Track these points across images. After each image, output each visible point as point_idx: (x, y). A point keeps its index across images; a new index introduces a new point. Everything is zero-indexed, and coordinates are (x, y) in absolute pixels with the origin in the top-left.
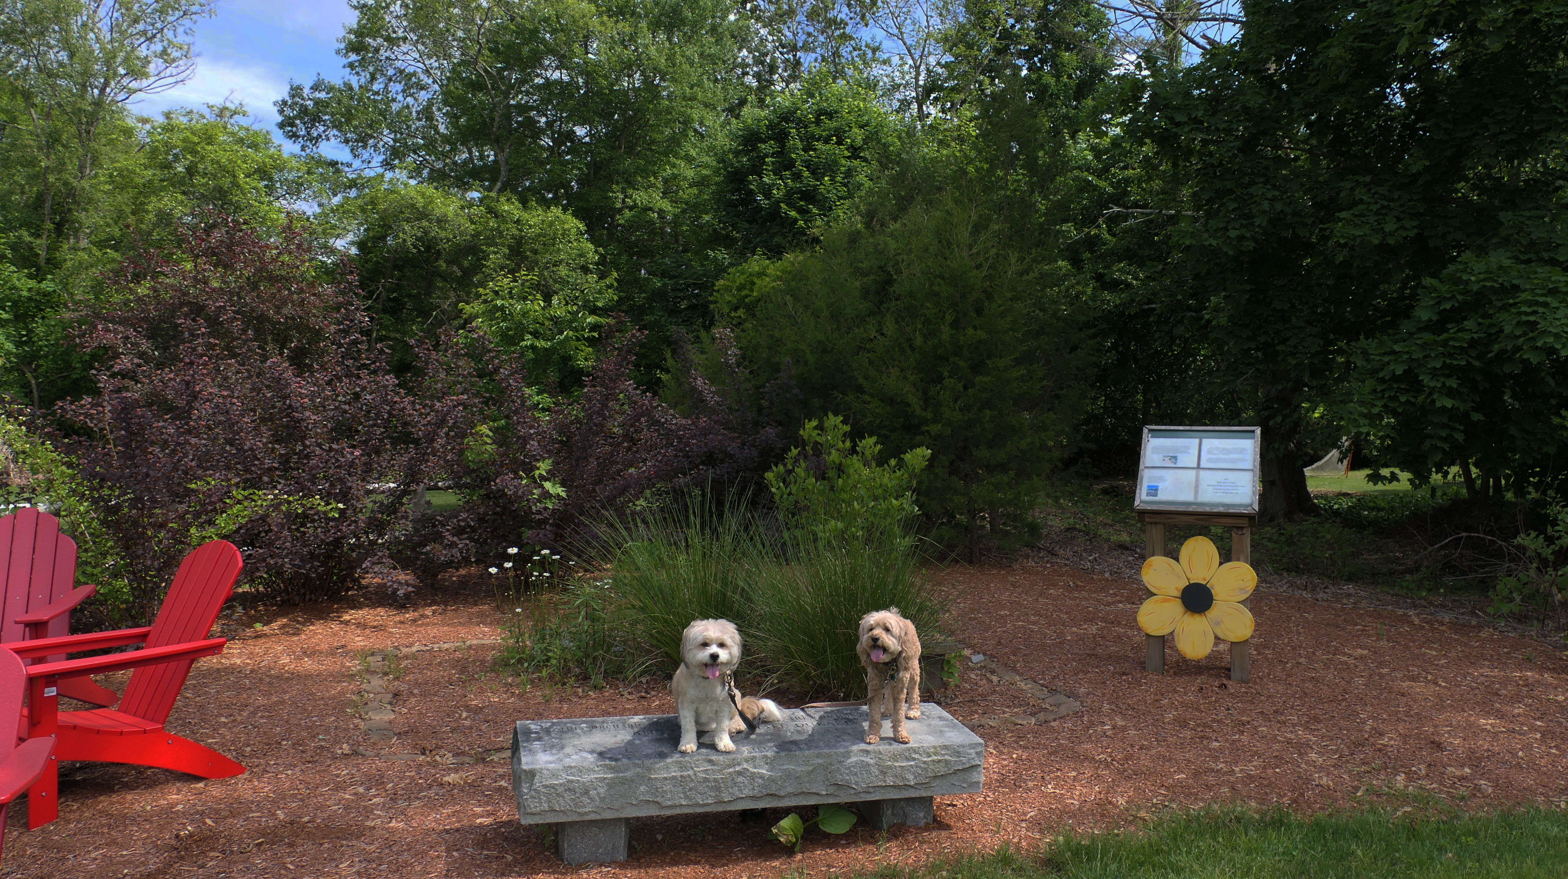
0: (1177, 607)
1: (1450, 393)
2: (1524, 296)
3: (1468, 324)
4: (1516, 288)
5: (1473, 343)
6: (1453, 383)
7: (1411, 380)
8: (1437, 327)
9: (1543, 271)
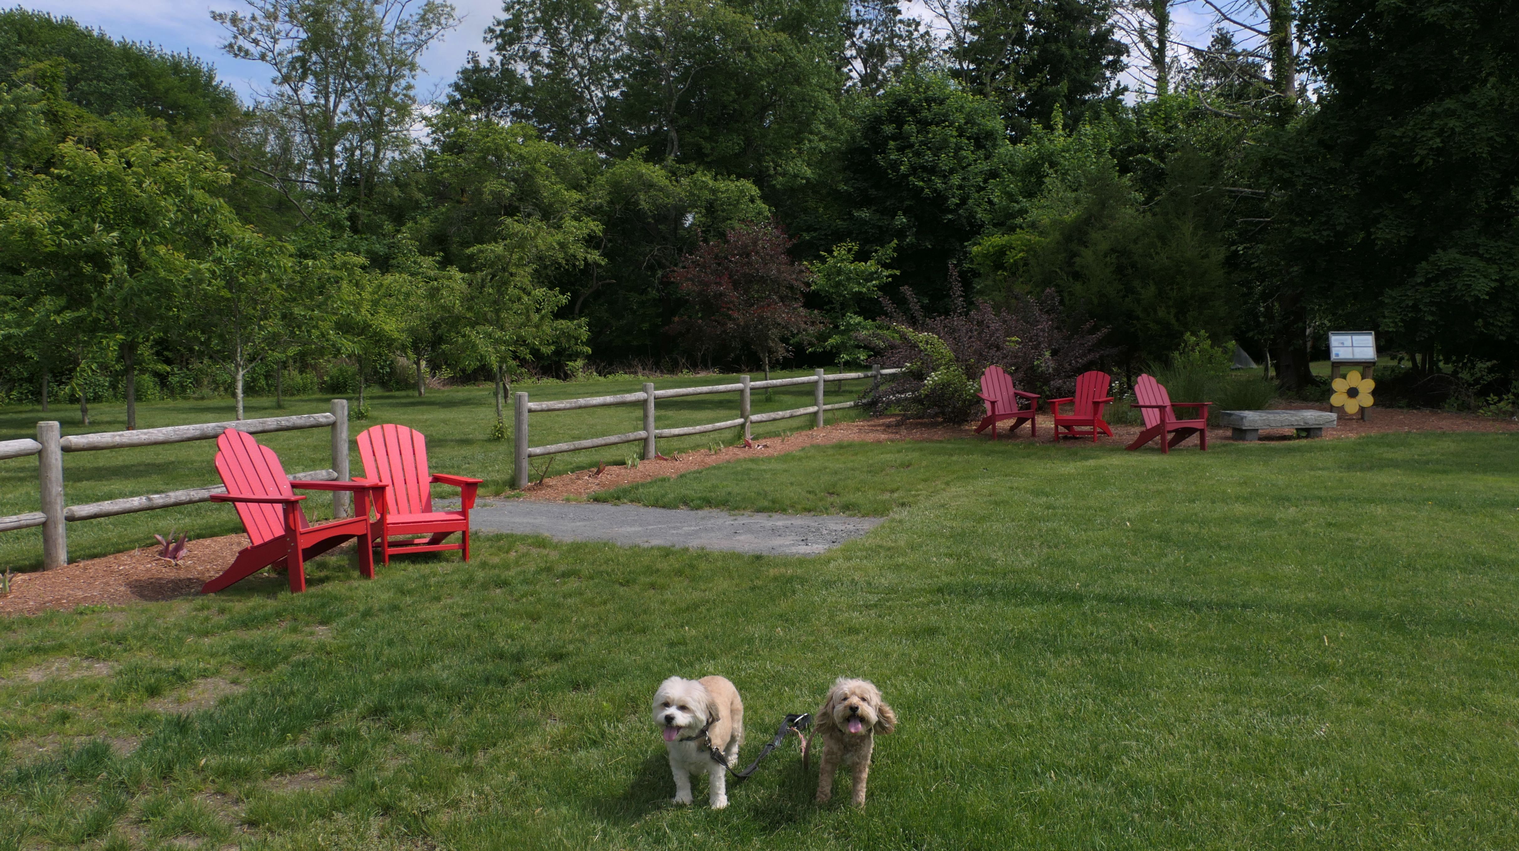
0: (1345, 396)
1: (1432, 313)
2: (1466, 273)
3: (1441, 283)
4: (1461, 269)
5: (1443, 291)
6: (1434, 309)
7: (1415, 307)
8: (1427, 283)
9: (1473, 260)
